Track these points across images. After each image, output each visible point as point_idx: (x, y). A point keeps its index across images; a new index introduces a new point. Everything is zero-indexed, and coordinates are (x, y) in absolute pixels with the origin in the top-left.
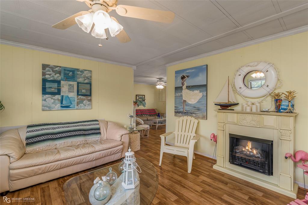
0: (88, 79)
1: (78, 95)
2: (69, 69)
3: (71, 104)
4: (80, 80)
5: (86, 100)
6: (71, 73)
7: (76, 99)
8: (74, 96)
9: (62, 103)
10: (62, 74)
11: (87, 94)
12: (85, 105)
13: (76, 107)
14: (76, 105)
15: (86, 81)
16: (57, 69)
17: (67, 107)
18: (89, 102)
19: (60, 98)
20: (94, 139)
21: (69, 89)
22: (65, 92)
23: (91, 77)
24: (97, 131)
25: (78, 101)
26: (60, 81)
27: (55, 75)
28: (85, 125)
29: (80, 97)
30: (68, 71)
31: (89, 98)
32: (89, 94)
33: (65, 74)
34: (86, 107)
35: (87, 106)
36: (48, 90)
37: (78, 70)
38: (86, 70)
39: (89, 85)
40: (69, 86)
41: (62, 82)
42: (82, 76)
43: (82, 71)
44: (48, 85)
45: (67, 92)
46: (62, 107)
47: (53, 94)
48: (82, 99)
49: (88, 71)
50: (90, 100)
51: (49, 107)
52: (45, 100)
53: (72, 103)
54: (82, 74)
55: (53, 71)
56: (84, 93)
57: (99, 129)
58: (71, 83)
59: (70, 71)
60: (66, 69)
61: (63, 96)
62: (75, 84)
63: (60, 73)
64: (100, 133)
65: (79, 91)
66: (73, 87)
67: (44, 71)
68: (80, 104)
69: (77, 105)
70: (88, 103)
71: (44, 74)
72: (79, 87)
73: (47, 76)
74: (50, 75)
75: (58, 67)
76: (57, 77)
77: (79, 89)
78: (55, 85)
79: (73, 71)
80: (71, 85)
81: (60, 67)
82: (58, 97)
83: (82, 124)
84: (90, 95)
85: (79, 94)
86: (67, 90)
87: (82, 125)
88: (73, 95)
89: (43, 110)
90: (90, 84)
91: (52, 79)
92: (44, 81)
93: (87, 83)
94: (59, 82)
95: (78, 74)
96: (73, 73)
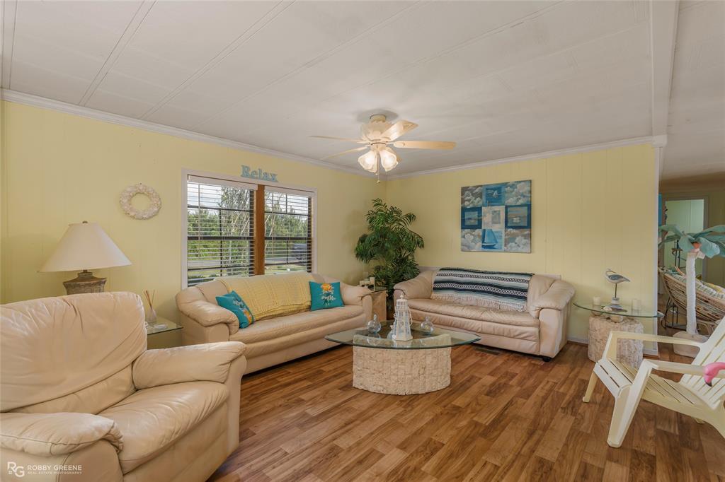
0: (524, 196)
1: (507, 227)
2: (493, 187)
3: (497, 242)
4: (511, 201)
5: (520, 237)
6: (496, 192)
7: (503, 235)
8: (499, 230)
9: (483, 242)
10: (484, 197)
11: (522, 224)
12: (519, 246)
13: (504, 248)
14: (503, 244)
15: (521, 202)
16: (477, 190)
17: (491, 247)
18: (525, 239)
19: (481, 234)
20: (511, 305)
21: (493, 218)
22: (488, 223)
23: (530, 192)
24: (521, 294)
25: (507, 237)
26: (481, 208)
27: (475, 199)
28: (503, 279)
29: (509, 230)
30: (492, 189)
31: (527, 232)
32: (526, 225)
33: (488, 195)
34: (520, 249)
35: (522, 246)
36: (468, 223)
37: (506, 184)
38: (520, 182)
39: (526, 208)
40: (493, 214)
41: (484, 209)
42: (513, 193)
43: (513, 186)
44: (467, 215)
45: (490, 223)
46: (483, 246)
47: (473, 227)
48: (514, 234)
49: (523, 183)
50: (530, 236)
51: (469, 247)
52: (464, 237)
53: (498, 240)
54: (513, 191)
55: (473, 194)
56: (516, 223)
57: (526, 291)
58: (496, 208)
59: (494, 189)
60: (489, 187)
61: (484, 230)
62: (501, 209)
63: (480, 195)
64: (525, 298)
65: (509, 220)
66: (499, 214)
67: (463, 197)
68: (510, 244)
69: (505, 246)
70: (524, 241)
71: (463, 201)
72: (509, 213)
73: (466, 203)
74: (469, 200)
75: (478, 186)
76: (478, 202)
77: (509, 216)
78: (475, 215)
79: (499, 188)
80: (495, 212)
81: (481, 186)
82: (479, 232)
83: (499, 276)
84: (529, 226)
85: (509, 225)
86: (490, 220)
87: (498, 279)
88: (499, 228)
89: (463, 250)
90: (529, 206)
91: (471, 206)
92: (464, 210)
93: (521, 206)
94: (479, 209)
95: (506, 192)
96: (499, 193)
